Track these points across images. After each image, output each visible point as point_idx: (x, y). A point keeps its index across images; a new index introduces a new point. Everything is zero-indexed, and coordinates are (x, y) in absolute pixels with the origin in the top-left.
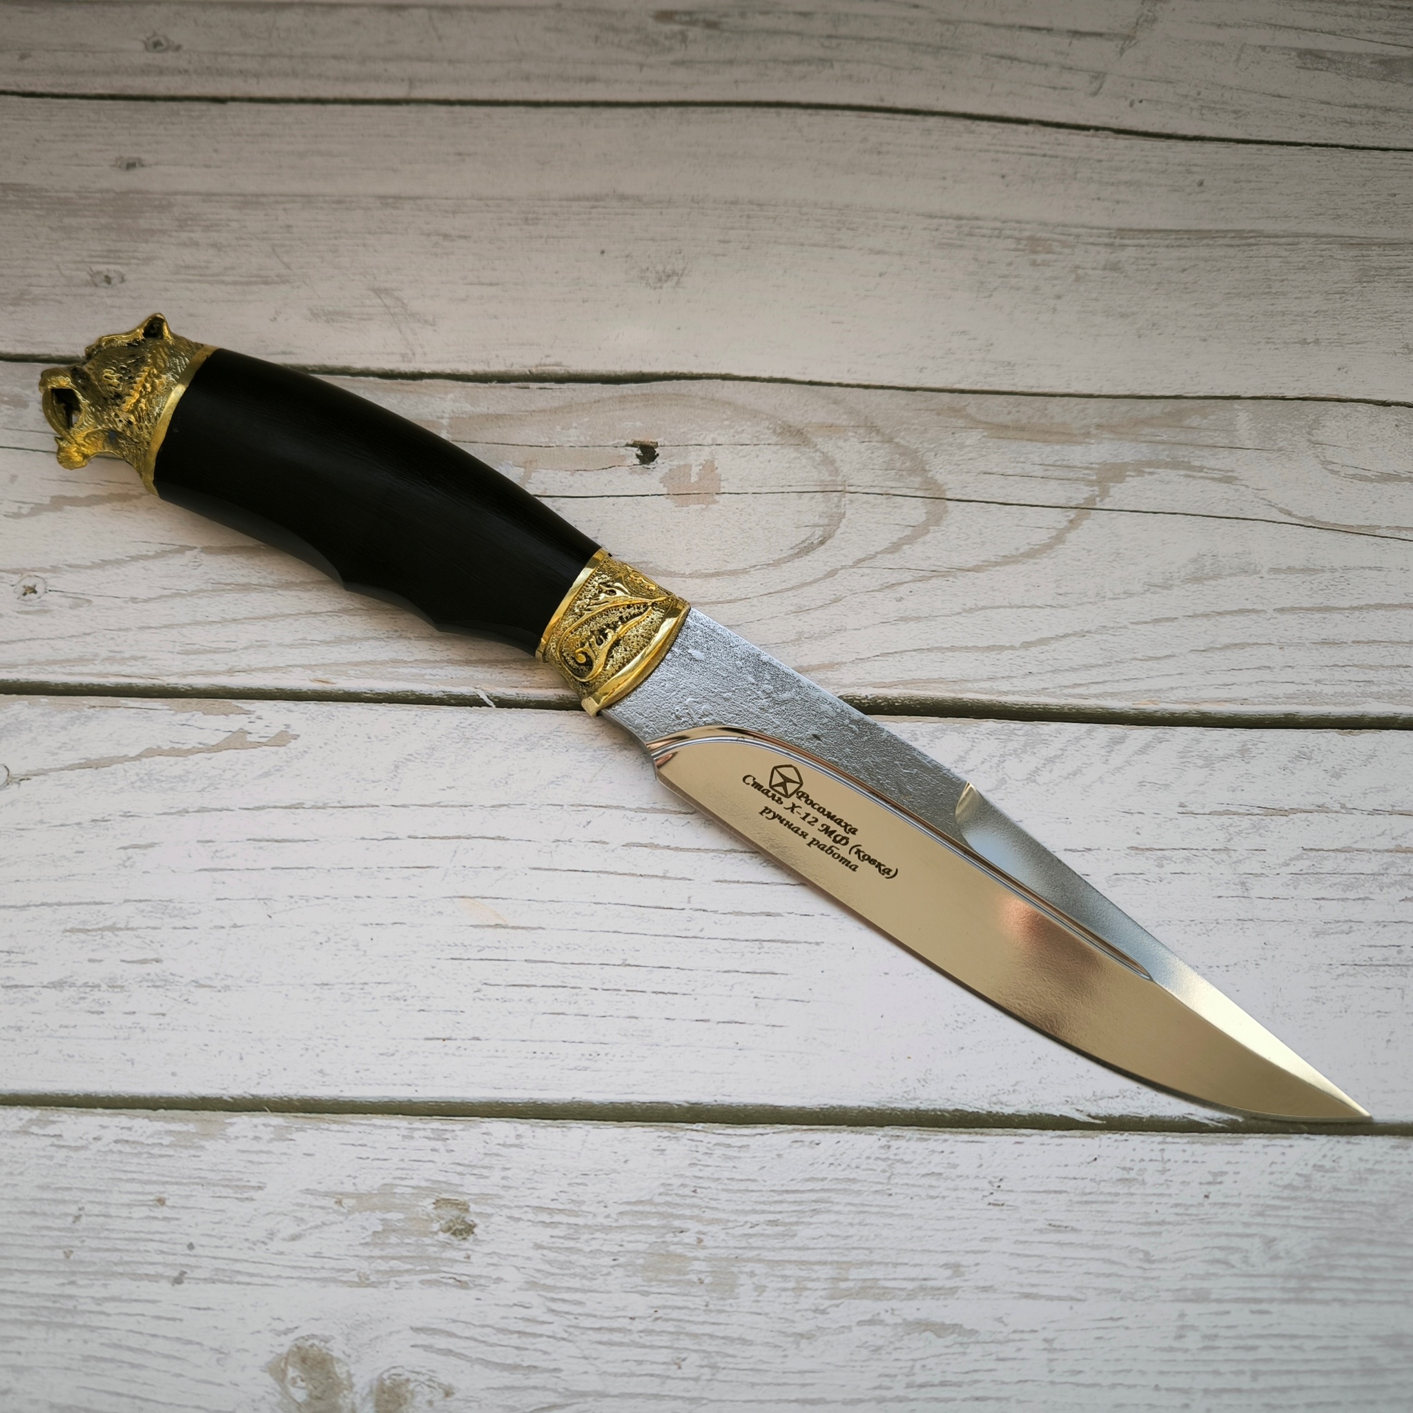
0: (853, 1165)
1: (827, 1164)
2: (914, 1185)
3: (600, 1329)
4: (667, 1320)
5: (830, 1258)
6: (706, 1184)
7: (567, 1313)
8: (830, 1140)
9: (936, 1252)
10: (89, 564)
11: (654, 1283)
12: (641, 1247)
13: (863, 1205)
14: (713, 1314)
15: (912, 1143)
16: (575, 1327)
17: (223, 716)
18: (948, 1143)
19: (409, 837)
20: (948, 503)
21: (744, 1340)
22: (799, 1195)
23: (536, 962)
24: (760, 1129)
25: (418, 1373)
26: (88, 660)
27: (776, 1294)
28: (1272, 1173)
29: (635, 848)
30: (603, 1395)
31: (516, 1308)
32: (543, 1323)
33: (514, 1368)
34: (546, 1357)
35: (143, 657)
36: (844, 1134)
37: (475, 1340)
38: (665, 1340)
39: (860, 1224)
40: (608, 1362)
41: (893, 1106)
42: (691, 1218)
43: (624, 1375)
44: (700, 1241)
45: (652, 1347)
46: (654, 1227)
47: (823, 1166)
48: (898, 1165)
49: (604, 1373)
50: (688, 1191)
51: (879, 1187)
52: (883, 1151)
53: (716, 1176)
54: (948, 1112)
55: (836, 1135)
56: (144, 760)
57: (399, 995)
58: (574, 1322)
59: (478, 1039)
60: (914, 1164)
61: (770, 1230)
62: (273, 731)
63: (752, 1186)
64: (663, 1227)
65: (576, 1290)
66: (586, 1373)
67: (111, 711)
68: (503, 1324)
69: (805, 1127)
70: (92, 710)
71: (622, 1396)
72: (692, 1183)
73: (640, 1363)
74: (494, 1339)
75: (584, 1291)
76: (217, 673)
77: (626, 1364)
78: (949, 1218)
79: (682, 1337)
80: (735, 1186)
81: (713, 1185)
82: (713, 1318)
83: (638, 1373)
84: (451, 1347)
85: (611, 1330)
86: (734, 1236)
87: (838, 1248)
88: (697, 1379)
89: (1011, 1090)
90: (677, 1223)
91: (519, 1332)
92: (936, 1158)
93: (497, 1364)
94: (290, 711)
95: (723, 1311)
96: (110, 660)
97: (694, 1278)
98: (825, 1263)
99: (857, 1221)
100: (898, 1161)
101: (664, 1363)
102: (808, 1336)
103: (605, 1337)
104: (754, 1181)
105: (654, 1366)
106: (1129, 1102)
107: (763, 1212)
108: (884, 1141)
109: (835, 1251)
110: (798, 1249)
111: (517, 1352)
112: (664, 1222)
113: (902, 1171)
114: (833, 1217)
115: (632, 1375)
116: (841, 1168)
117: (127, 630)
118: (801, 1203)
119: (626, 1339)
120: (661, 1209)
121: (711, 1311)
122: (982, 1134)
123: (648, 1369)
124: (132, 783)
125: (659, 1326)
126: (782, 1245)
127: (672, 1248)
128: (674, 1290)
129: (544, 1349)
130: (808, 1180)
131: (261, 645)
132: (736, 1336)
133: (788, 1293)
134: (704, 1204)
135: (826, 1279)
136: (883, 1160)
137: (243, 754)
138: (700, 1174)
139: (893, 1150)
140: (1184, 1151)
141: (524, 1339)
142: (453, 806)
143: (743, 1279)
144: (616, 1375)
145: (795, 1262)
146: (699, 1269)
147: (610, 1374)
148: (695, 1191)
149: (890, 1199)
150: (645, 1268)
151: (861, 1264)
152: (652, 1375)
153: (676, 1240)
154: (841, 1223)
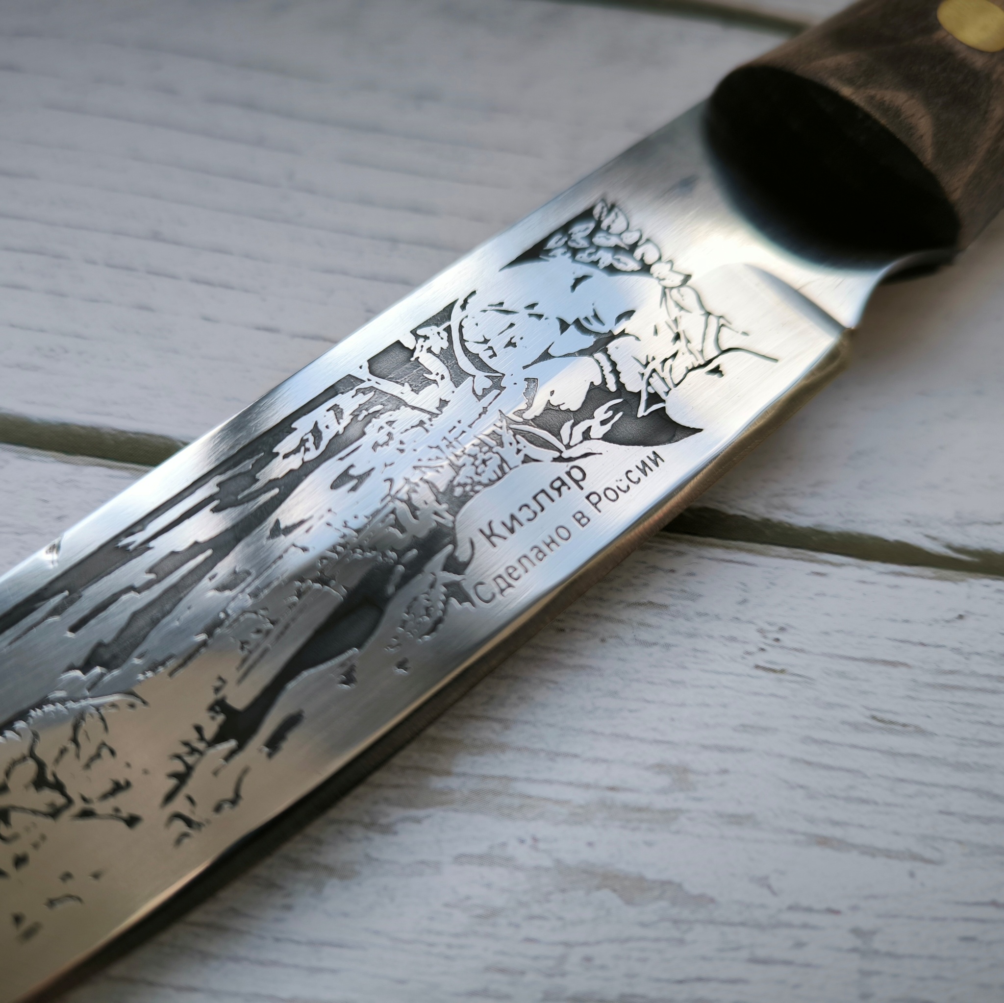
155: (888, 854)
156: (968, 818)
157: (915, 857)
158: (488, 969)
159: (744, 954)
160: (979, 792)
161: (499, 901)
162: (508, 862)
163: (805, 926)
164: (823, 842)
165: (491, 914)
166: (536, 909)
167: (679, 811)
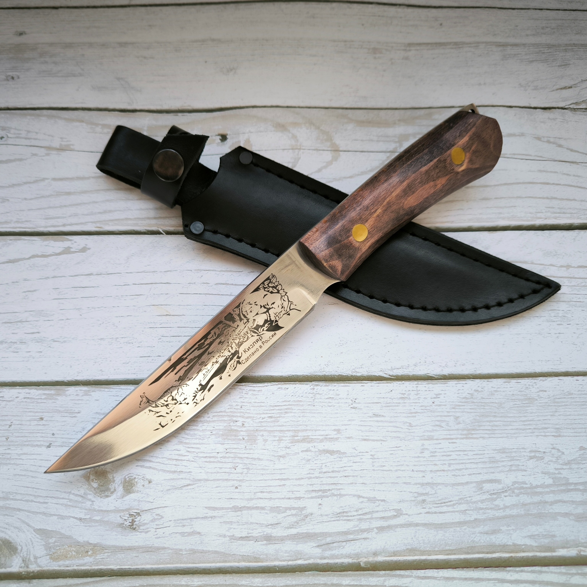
0: (301, 396)
1: (291, 396)
2: (323, 402)
3: (206, 457)
4: (230, 453)
5: (291, 429)
6: (245, 404)
7: (194, 452)
8: (291, 387)
9: (331, 425)
10: (8, 186)
11: (226, 440)
12: (221, 428)
13: (304, 410)
14: (248, 450)
15: (322, 387)
16: (196, 457)
17: (61, 242)
18: (336, 387)
19: (133, 284)
20: (340, 152)
21: (259, 459)
22: (280, 407)
23: (182, 327)
24: (266, 384)
25: (139, 475)
26: (9, 222)
27: (271, 442)
28: (458, 393)
29: (220, 285)
30: (207, 480)
31: (175, 451)
32: (185, 456)
33: (175, 472)
34: (186, 468)
35: (30, 221)
36: (297, 385)
37: (160, 463)
38: (230, 460)
39: (303, 416)
40: (209, 468)
41: (315, 374)
42: (240, 416)
43: (215, 473)
44: (243, 424)
45: (225, 462)
46: (226, 420)
47: (289, 397)
48: (317, 395)
49: (208, 472)
50: (239, 407)
51: (310, 403)
52: (311, 390)
53: (249, 401)
54: (336, 376)
55: (294, 385)
56: (32, 259)
57: (130, 342)
58: (196, 455)
59: (160, 356)
60: (323, 395)
61: (269, 420)
62: (80, 247)
63: (263, 404)
64: (230, 420)
65: (197, 444)
66: (201, 472)
67: (19, 242)
68: (170, 457)
69: (283, 383)
70: (11, 241)
71: (214, 480)
72: (240, 404)
73: (221, 468)
74: (167, 462)
75: (200, 444)
76: (58, 226)
77: (215, 469)
78: (336, 413)
79: (236, 458)
80: (256, 405)
81: (248, 405)
82: (248, 451)
83: (220, 472)
84: (151, 466)
85: (210, 457)
86: (256, 422)
87: (295, 425)
88: (242, 473)
89: (360, 367)
90: (235, 419)
91: (176, 459)
92: (331, 392)
93: (168, 471)
94: (87, 239)
95: (252, 449)
96: (17, 222)
97: (241, 438)
98: (290, 431)
99: (302, 415)
100: (317, 394)
101: (230, 468)
102: (283, 457)
103: (208, 460)
104: (263, 402)
105: (226, 469)
106: (405, 370)
107: (267, 413)
108: (312, 387)
109: (294, 426)
110: (280, 426)
111: (175, 466)
112: (230, 418)
113: (318, 397)
114: (293, 414)
115: (218, 473)
116: (296, 397)
117: (23, 211)
118: (281, 410)
119: (216, 460)
120: (229, 414)
121: (247, 449)
122: (349, 383)
123: (224, 470)
124: (27, 268)
125: (227, 455)
126: (274, 425)
127: (233, 427)
128: (233, 442)
129: (185, 465)
130: (283, 402)
131: (76, 215)
132: (256, 457)
133: (276, 442)
134: (245, 412)
135: (290, 436)
136: (312, 393)
137: (70, 256)
138: (244, 401)
139: (315, 390)
140: (425, 387)
141: (178, 462)
142: (149, 272)
143: (259, 437)
144: (212, 473)
145: (279, 430)
146: (243, 434)
147: (210, 473)
148: (241, 407)
149: (314, 407)
150: (223, 435)
151: (303, 431)
152: (225, 472)
153: (234, 425)
154: (295, 416)
155: (377, 440)
156: (392, 432)
157: (382, 440)
158: (309, 470)
159: (352, 461)
160: (394, 427)
161: (310, 458)
162: (310, 451)
163: (362, 455)
164: (365, 440)
165: (309, 460)
166: (316, 458)
167: (339, 438)
